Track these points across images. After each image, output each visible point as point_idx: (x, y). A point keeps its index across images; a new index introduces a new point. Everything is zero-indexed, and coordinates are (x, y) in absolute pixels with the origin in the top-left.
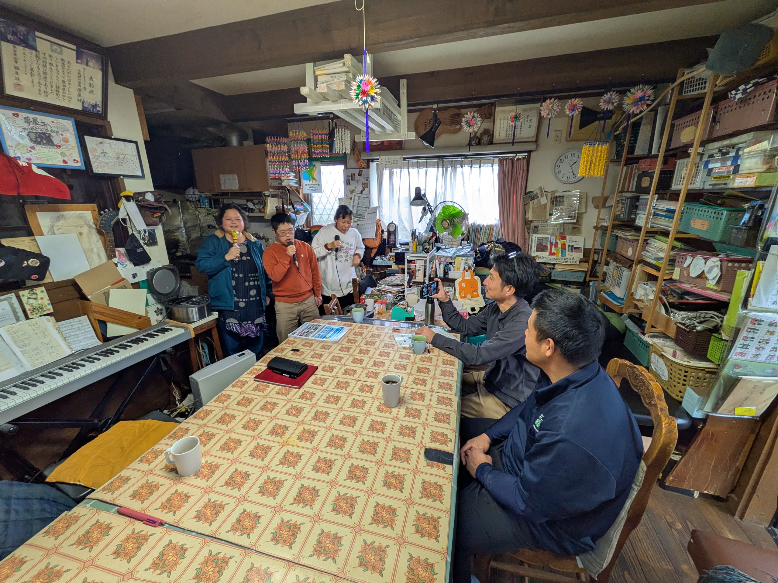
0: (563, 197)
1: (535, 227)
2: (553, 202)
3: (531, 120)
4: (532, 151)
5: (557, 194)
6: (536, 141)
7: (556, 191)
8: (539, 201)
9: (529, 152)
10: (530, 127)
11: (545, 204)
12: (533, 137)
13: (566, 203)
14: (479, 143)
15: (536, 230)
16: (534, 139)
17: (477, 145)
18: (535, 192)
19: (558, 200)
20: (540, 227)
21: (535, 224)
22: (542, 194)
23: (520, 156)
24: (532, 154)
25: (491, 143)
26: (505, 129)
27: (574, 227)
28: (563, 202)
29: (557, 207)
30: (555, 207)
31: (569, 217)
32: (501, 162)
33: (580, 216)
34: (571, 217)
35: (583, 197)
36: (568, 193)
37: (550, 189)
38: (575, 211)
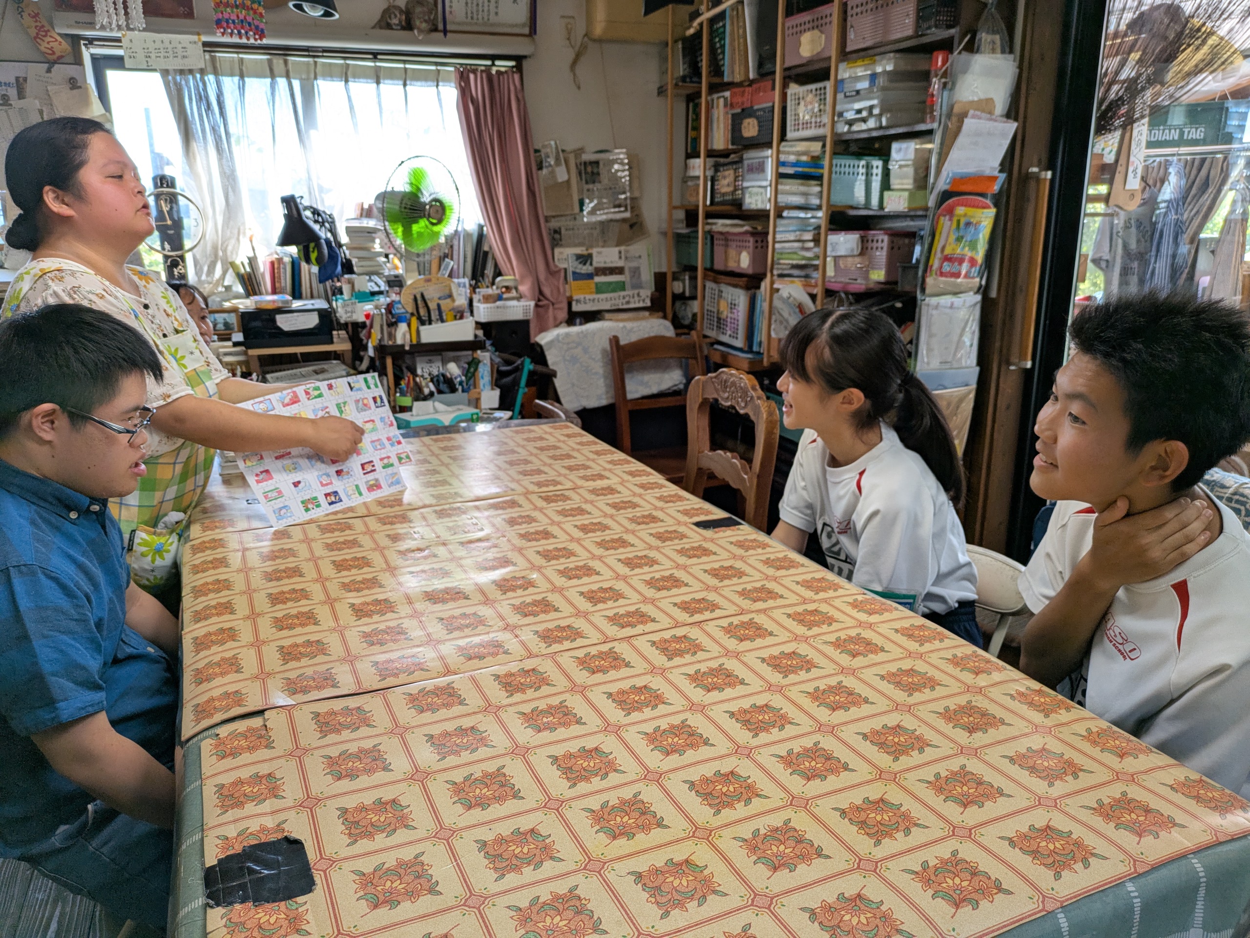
0: (597, 163)
1: (556, 232)
2: (580, 176)
5: (586, 157)
6: (531, 35)
7: (582, 151)
8: (552, 173)
11: (568, 182)
12: (524, 25)
13: (604, 178)
14: (408, 26)
15: (556, 238)
16: (526, 31)
17: (403, 28)
18: (544, 151)
19: (589, 169)
20: (563, 231)
21: (554, 224)
22: (557, 159)
23: (503, 65)
24: (525, 64)
27: (631, 226)
28: (598, 174)
29: (591, 186)
30: (586, 187)
31: (615, 207)
32: (463, 78)
33: (634, 205)
34: (619, 206)
35: (633, 165)
36: (605, 155)
37: (569, 145)
38: (625, 193)
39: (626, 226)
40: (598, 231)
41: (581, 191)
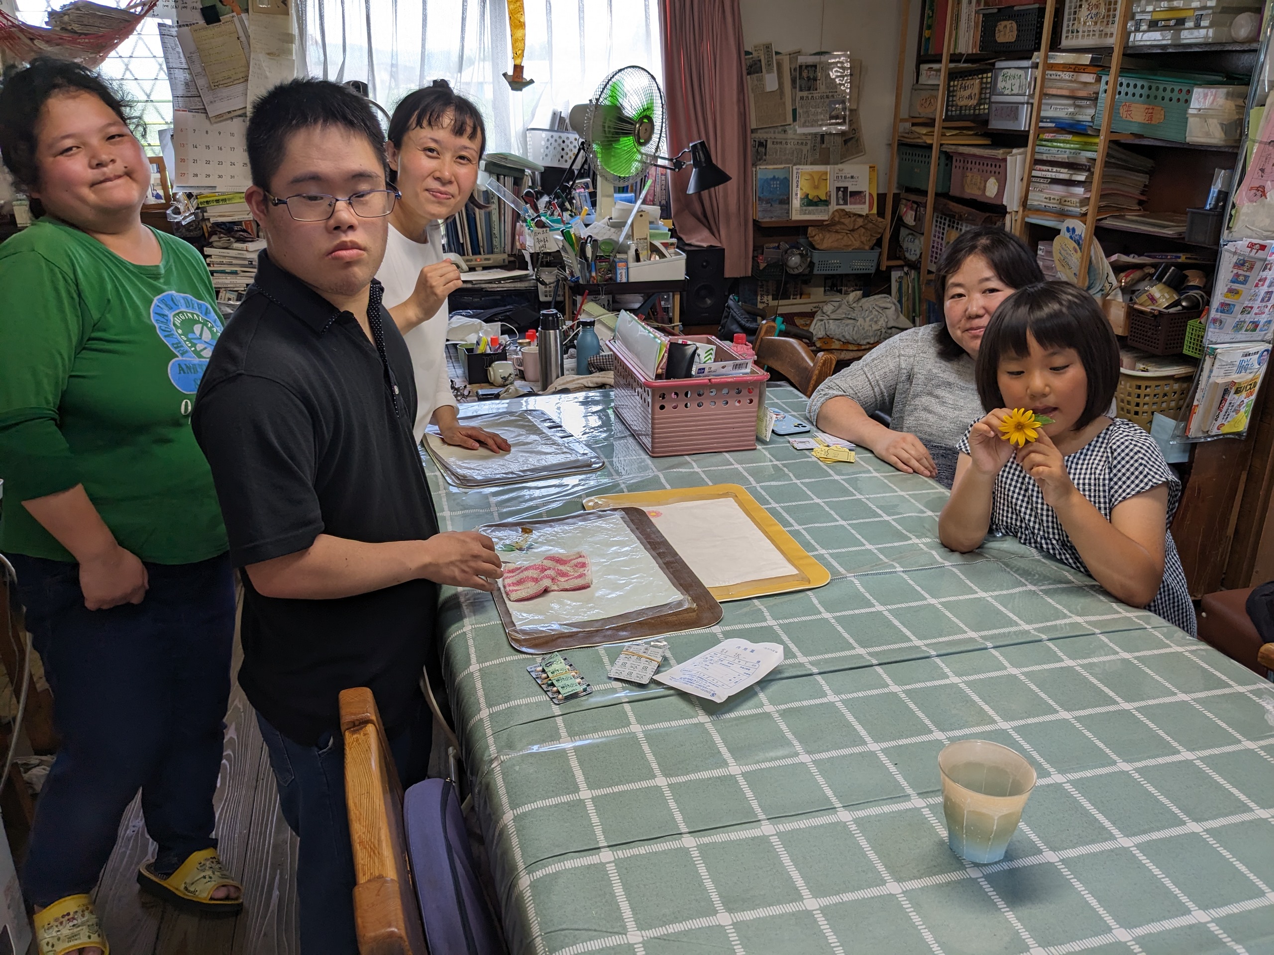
0: (814, 66)
2: (794, 81)
5: (802, 60)
7: (799, 53)
8: (762, 79)
11: (779, 91)
13: (822, 88)
15: (762, 152)
18: (755, 54)
19: (805, 74)
20: (769, 145)
21: (760, 136)
22: (768, 60)
27: (846, 142)
28: (815, 79)
29: (805, 94)
30: (800, 94)
31: (831, 118)
33: (852, 117)
34: (837, 117)
35: (857, 72)
36: (823, 58)
37: (785, 46)
38: (843, 102)
39: (839, 140)
40: (808, 147)
41: (794, 101)
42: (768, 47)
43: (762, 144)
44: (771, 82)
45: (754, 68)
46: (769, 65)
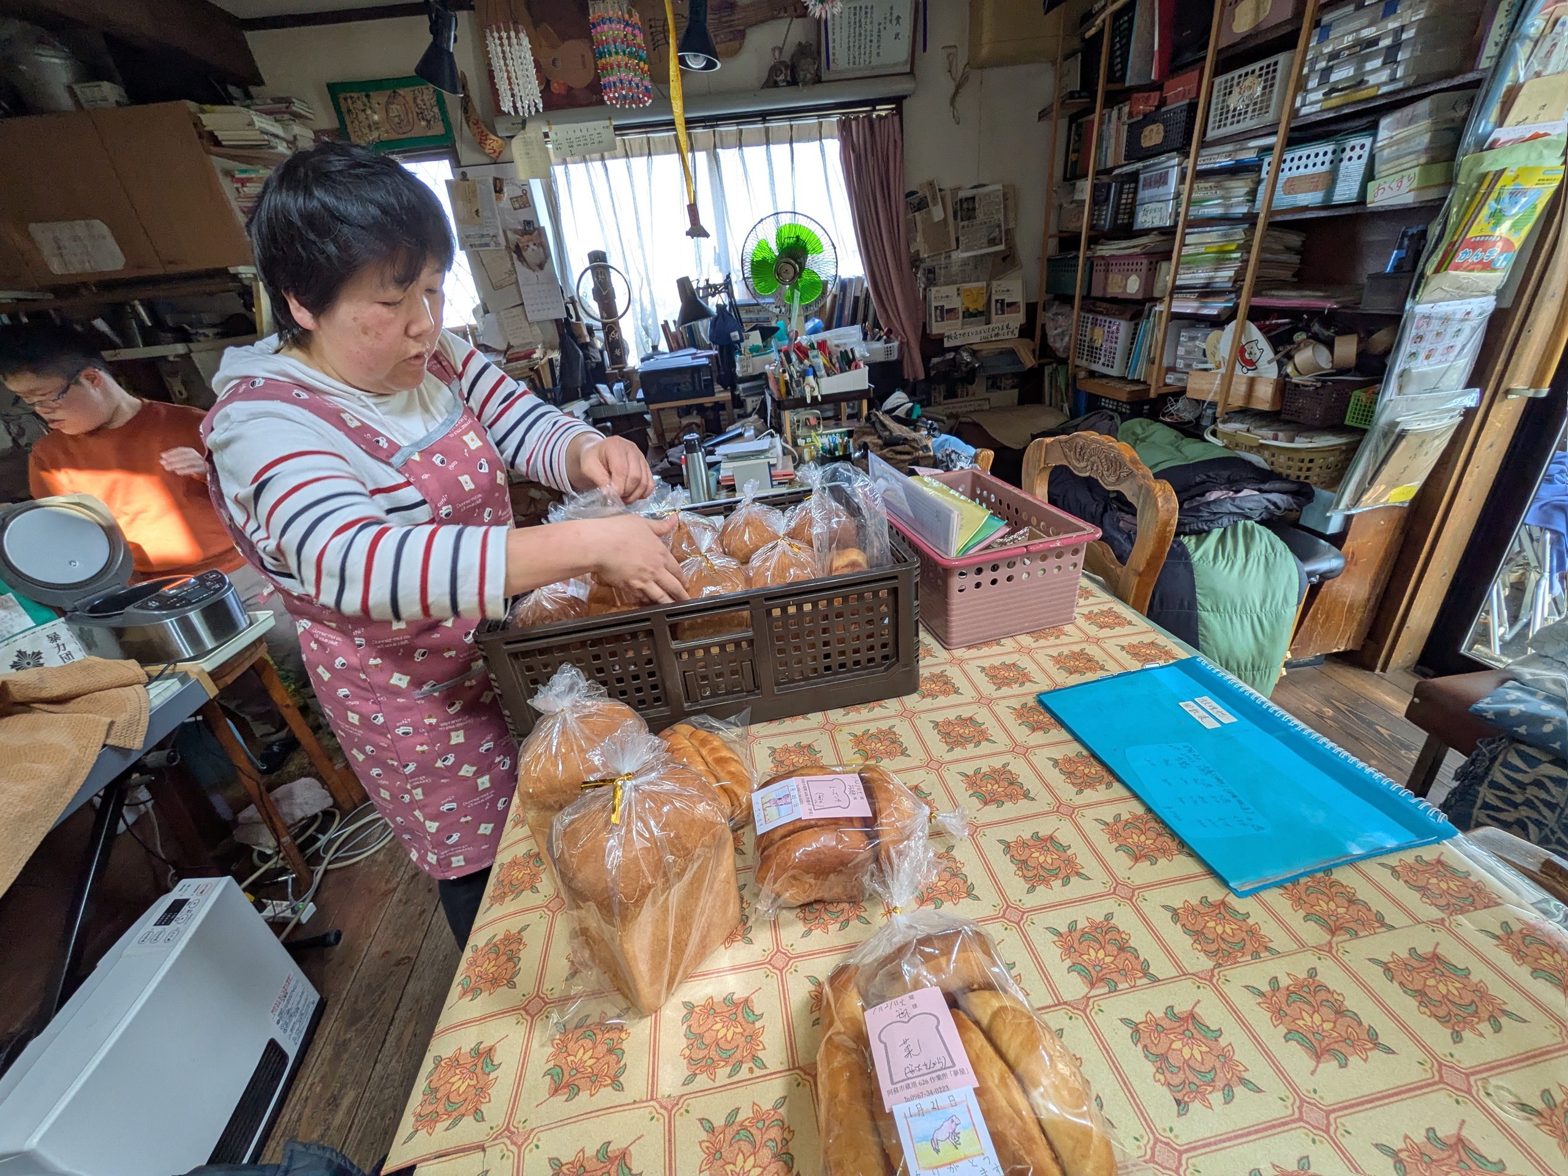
0: (973, 198)
2: (956, 213)
3: (898, 18)
4: (905, 97)
5: (962, 194)
6: (911, 73)
7: (959, 188)
8: (929, 213)
9: (898, 101)
10: (897, 35)
11: (945, 219)
12: (905, 63)
13: (980, 213)
14: (793, 82)
15: (932, 276)
16: (907, 69)
17: (789, 84)
18: (921, 193)
19: (965, 206)
20: (938, 271)
21: (928, 264)
23: (883, 110)
24: (905, 102)
25: (818, 80)
26: (845, 46)
27: (1004, 259)
28: (974, 209)
29: (965, 223)
30: (961, 224)
31: (989, 240)
32: (845, 127)
33: (1008, 237)
36: (981, 190)
37: (947, 183)
38: (999, 226)
39: (999, 260)
40: (970, 266)
41: (956, 230)
42: (931, 184)
43: (931, 271)
44: (937, 213)
45: (921, 205)
46: (934, 198)
